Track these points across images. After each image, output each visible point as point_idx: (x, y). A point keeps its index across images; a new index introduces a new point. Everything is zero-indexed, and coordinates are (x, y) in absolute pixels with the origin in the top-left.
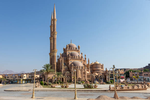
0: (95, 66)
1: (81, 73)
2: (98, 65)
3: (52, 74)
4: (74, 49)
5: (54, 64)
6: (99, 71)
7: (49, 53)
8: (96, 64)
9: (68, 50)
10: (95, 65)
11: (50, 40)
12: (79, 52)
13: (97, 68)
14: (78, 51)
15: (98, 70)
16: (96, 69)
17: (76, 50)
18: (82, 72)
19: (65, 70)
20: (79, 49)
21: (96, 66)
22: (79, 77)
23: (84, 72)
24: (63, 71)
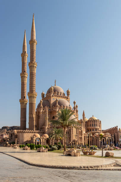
0: (92, 124)
1: (77, 132)
2: (96, 122)
3: (31, 132)
4: (61, 94)
5: (32, 117)
6: (97, 131)
7: (20, 100)
8: (94, 120)
9: (53, 96)
10: (91, 122)
11: (21, 77)
12: (68, 100)
13: (95, 126)
14: (67, 98)
15: (96, 129)
16: (93, 127)
17: (63, 97)
18: (78, 130)
19: (51, 128)
20: (68, 96)
21: (94, 124)
22: (73, 139)
23: (80, 131)
24: (48, 128)
